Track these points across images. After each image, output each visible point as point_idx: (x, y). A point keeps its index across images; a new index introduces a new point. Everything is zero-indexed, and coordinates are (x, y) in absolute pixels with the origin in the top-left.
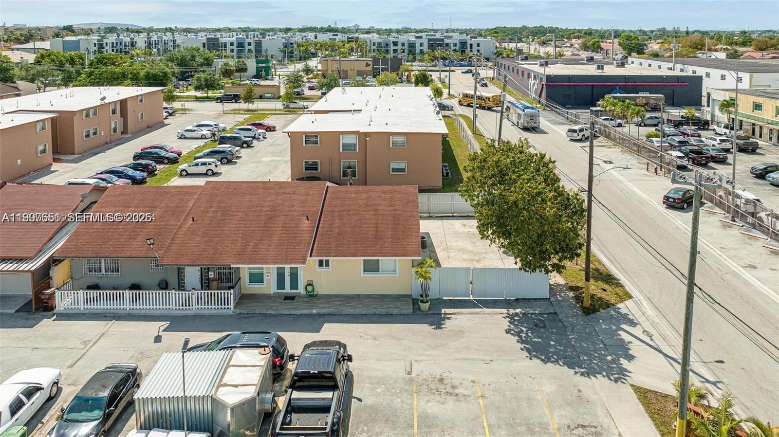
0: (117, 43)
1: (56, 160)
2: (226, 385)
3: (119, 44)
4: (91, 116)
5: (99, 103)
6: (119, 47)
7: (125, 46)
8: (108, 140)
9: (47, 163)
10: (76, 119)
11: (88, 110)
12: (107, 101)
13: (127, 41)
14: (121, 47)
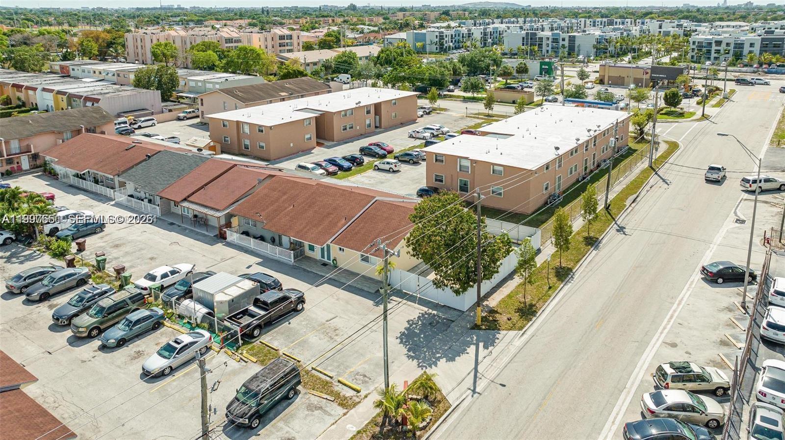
0: (455, 35)
1: (319, 144)
2: (224, 293)
3: (457, 35)
4: (348, 115)
5: (354, 106)
6: (457, 38)
7: (463, 37)
8: (363, 132)
9: (311, 146)
10: (335, 118)
11: (346, 111)
12: (361, 105)
13: (465, 33)
14: (459, 38)
